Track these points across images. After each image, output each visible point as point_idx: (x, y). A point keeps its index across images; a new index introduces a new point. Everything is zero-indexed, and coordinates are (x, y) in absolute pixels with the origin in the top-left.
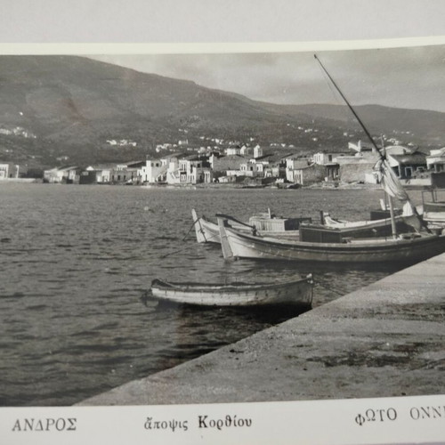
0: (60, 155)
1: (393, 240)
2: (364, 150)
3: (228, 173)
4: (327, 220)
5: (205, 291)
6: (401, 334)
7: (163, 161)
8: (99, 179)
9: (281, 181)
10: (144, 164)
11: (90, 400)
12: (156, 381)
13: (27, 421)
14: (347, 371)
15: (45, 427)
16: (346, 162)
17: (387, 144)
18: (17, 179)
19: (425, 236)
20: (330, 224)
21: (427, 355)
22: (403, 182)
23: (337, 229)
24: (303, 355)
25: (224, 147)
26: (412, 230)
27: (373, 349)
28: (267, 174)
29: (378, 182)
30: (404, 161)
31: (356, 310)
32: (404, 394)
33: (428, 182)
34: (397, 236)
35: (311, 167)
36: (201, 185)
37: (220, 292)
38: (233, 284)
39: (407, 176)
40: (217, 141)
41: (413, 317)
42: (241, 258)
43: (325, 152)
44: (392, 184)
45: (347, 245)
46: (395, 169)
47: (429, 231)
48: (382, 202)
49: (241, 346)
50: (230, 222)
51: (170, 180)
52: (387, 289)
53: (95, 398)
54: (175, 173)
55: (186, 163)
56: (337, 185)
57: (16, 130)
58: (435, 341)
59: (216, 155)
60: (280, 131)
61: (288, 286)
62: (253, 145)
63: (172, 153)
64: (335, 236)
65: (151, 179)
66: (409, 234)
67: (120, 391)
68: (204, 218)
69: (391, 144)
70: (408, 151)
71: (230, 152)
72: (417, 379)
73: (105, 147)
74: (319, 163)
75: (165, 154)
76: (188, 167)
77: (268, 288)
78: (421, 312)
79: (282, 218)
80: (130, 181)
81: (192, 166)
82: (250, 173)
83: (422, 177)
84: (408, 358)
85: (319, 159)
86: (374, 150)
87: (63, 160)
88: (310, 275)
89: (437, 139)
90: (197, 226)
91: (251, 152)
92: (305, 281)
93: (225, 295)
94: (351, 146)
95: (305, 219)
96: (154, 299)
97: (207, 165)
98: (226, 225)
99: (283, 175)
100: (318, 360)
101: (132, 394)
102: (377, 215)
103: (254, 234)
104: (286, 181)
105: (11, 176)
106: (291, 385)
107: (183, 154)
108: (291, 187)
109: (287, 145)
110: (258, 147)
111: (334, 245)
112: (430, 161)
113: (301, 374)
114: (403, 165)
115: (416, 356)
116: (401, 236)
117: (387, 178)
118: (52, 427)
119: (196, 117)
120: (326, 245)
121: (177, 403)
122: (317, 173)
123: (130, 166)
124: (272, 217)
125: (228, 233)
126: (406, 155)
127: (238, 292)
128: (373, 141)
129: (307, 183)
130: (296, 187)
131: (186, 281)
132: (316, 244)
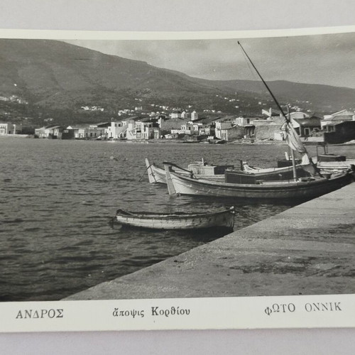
0: (47, 117)
1: (294, 182)
2: (273, 115)
3: (172, 131)
4: (246, 166)
5: (156, 218)
6: (298, 251)
7: (123, 122)
8: (76, 136)
9: (212, 138)
10: (110, 125)
11: (73, 296)
12: (120, 282)
13: (27, 311)
14: (259, 277)
15: (40, 316)
16: (260, 124)
17: (291, 111)
18: (14, 135)
19: (318, 179)
20: (247, 170)
21: (318, 266)
22: (303, 139)
23: (253, 174)
24: (227, 264)
25: (169, 112)
26: (309, 175)
27: (278, 261)
28: (201, 133)
29: (284, 139)
30: (303, 123)
31: (266, 233)
32: (300, 294)
33: (321, 139)
34: (297, 180)
35: (234, 128)
36: (152, 140)
37: (167, 219)
38: (176, 213)
39: (306, 135)
40: (164, 107)
41: (308, 238)
42: (182, 195)
43: (244, 117)
44: (294, 140)
45: (260, 185)
46: (297, 129)
47: (321, 176)
48: (286, 154)
49: (182, 257)
50: (174, 168)
51: (128, 137)
52: (289, 218)
53: (76, 295)
54: (133, 131)
55: (141, 124)
56: (253, 141)
57: (12, 98)
58: (324, 256)
59: (163, 118)
60: (211, 100)
61: (217, 215)
62: (190, 111)
63: (130, 116)
64: (251, 179)
65: (115, 136)
66: (306, 178)
67: (95, 290)
68: (154, 165)
69: (294, 111)
70: (307, 116)
71: (173, 116)
72: (310, 283)
73: (80, 111)
74: (240, 125)
75: (125, 117)
76: (143, 127)
77: (202, 216)
78: (314, 235)
79: (212, 165)
80: (99, 137)
81: (145, 126)
82: (188, 132)
83: (317, 136)
84: (304, 268)
85: (240, 122)
86: (281, 115)
87: (49, 121)
88: (233, 207)
89: (329, 107)
90: (149, 171)
91: (189, 116)
92: (229, 212)
93: (170, 221)
94: (264, 112)
95: (229, 166)
96: (119, 223)
97: (156, 126)
98: (171, 170)
99: (213, 133)
100: (238, 268)
101: (103, 291)
102: (282, 163)
103: (192, 177)
104: (215, 138)
105: (10, 133)
106: (219, 286)
107: (138, 117)
108: (219, 143)
109: (217, 111)
110: (194, 112)
111: (250, 186)
112: (323, 124)
113: (225, 278)
114: (302, 127)
115: (310, 267)
116: (300, 179)
117: (291, 137)
118: (46, 316)
119: (148, 90)
120: (244, 185)
121: (136, 298)
122: (239, 133)
123: (99, 126)
124: (205, 164)
125: (172, 176)
126: (305, 119)
127: (180, 219)
128: (280, 109)
129: (231, 139)
130: (223, 142)
131: (142, 211)
132: (237, 185)
